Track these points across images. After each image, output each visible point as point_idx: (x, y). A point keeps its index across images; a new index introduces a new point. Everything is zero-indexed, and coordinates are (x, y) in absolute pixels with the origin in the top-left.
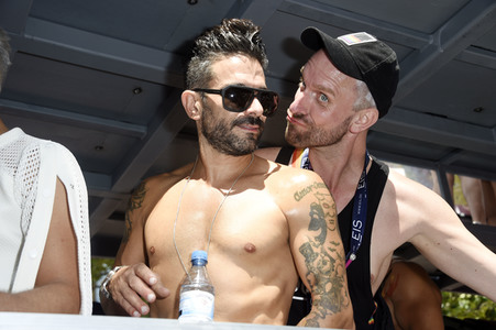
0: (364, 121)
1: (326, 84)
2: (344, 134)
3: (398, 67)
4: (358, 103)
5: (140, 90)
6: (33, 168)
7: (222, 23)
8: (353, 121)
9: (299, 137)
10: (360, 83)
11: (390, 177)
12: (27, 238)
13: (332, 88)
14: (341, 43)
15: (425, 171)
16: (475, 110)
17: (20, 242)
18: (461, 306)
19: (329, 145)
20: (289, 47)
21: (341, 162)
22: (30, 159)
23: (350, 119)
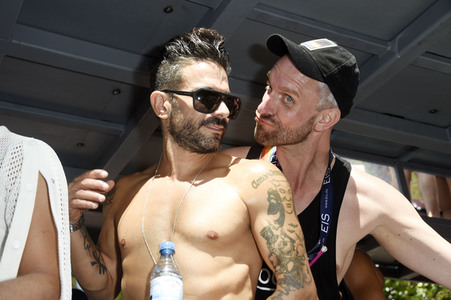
0: (327, 121)
1: (290, 86)
2: (309, 133)
3: (357, 70)
4: (320, 104)
5: (119, 91)
6: (16, 164)
7: (191, 32)
8: (317, 120)
9: (267, 136)
10: (322, 85)
11: (353, 174)
12: (11, 230)
13: (297, 90)
14: (304, 48)
15: (384, 167)
16: (431, 112)
17: (4, 234)
18: (419, 294)
19: (295, 143)
20: (255, 52)
21: (307, 159)
22: (14, 155)
23: (313, 118)
